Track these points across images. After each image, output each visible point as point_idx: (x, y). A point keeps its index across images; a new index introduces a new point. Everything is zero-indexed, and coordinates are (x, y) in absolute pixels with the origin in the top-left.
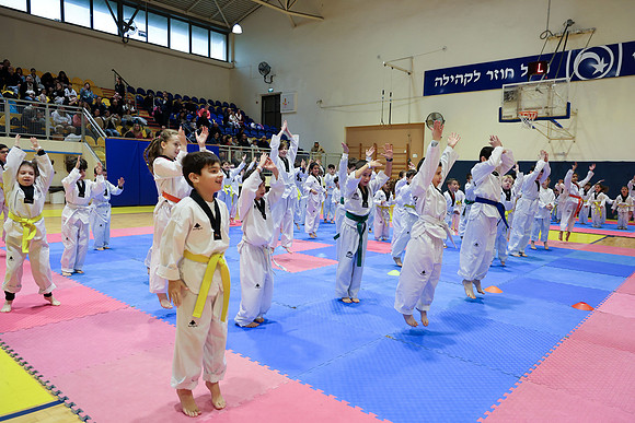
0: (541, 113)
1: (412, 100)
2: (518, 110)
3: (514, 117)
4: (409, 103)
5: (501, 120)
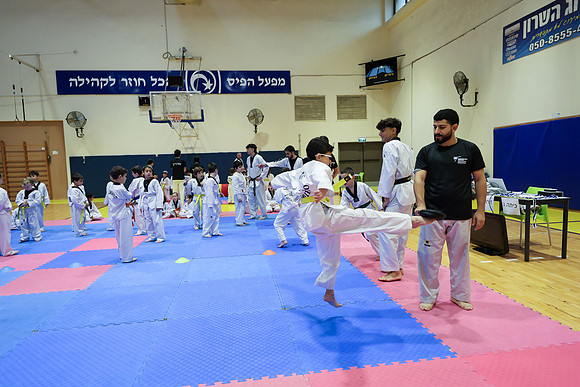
0: (184, 117)
2: (166, 113)
3: (162, 119)
4: (42, 101)
5: (152, 121)
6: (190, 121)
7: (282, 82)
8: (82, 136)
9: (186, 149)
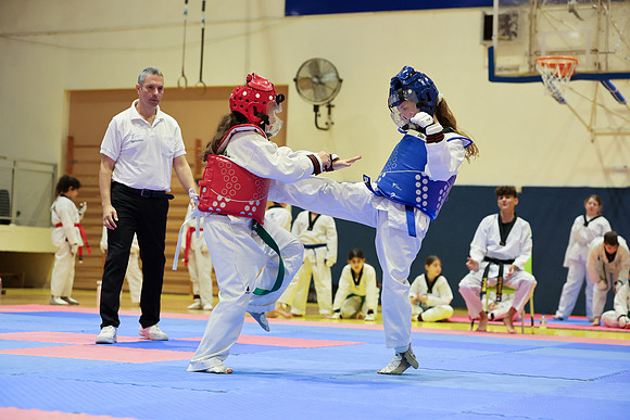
0: (585, 65)
1: (255, 26)
2: (533, 53)
3: (524, 70)
4: (248, 34)
5: (493, 78)
6: (604, 78)
8: (329, 125)
9: (607, 172)
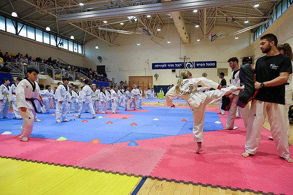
4: (148, 71)
5: (176, 77)
7: (214, 64)
8: (157, 80)
